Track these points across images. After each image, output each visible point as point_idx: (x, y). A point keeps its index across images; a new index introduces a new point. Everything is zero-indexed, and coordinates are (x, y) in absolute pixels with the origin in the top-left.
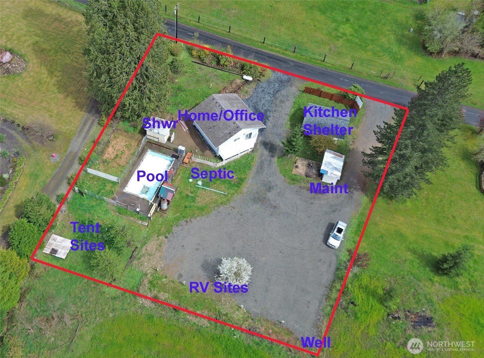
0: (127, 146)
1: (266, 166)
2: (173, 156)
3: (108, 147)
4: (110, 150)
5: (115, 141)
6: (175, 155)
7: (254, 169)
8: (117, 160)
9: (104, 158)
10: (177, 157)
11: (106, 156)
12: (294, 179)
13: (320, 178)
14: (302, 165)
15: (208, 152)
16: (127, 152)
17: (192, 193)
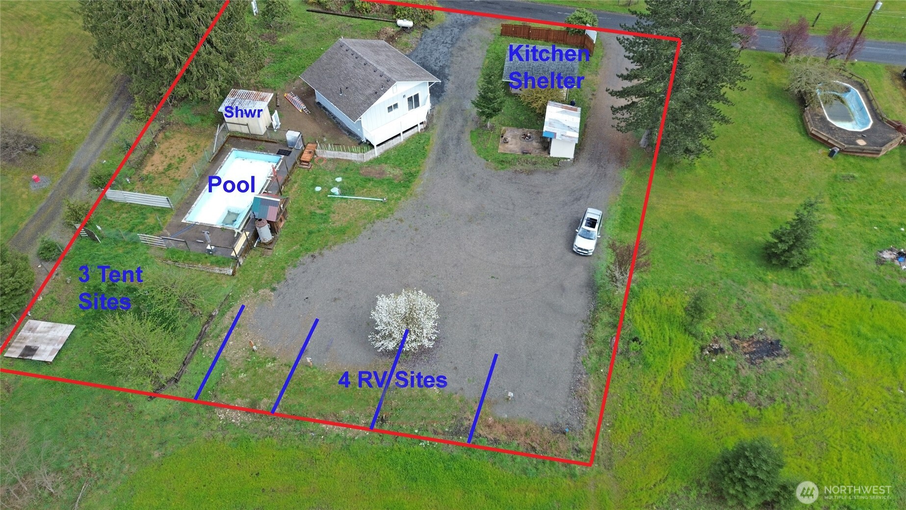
0: (190, 149)
1: (451, 147)
2: (280, 153)
3: (152, 154)
4: (156, 158)
5: (167, 144)
6: (284, 150)
7: (432, 155)
8: (171, 173)
9: (144, 172)
10: (287, 153)
11: (147, 170)
12: (503, 162)
13: (546, 153)
14: (514, 137)
15: (345, 138)
16: (190, 158)
17: (321, 208)
